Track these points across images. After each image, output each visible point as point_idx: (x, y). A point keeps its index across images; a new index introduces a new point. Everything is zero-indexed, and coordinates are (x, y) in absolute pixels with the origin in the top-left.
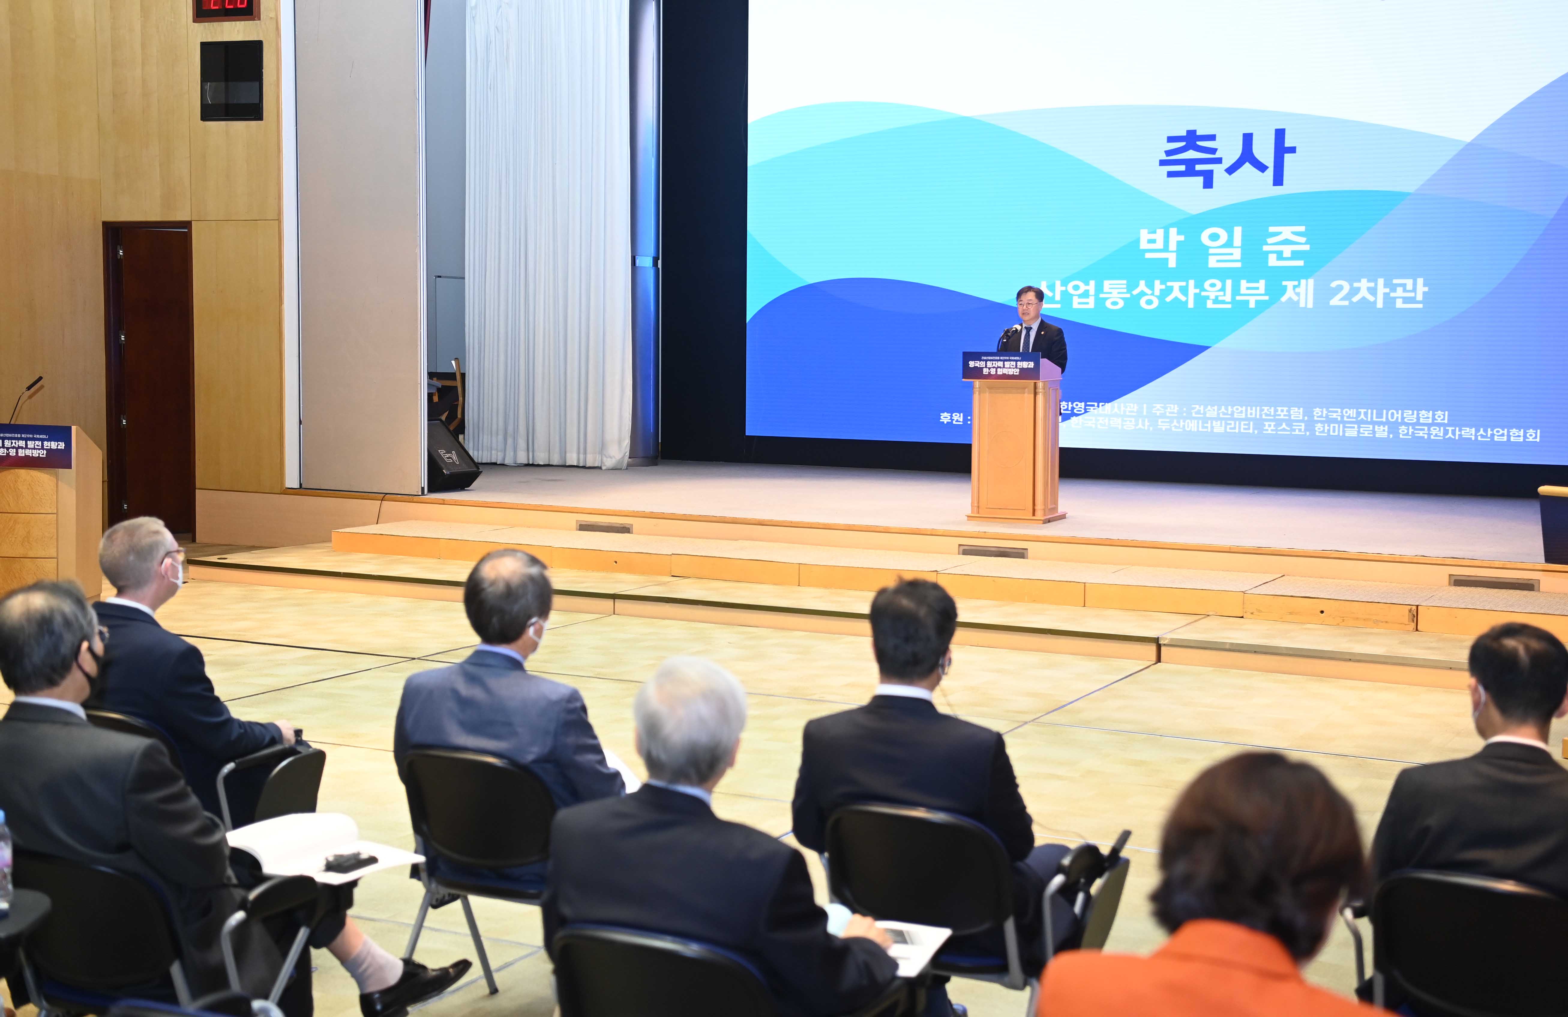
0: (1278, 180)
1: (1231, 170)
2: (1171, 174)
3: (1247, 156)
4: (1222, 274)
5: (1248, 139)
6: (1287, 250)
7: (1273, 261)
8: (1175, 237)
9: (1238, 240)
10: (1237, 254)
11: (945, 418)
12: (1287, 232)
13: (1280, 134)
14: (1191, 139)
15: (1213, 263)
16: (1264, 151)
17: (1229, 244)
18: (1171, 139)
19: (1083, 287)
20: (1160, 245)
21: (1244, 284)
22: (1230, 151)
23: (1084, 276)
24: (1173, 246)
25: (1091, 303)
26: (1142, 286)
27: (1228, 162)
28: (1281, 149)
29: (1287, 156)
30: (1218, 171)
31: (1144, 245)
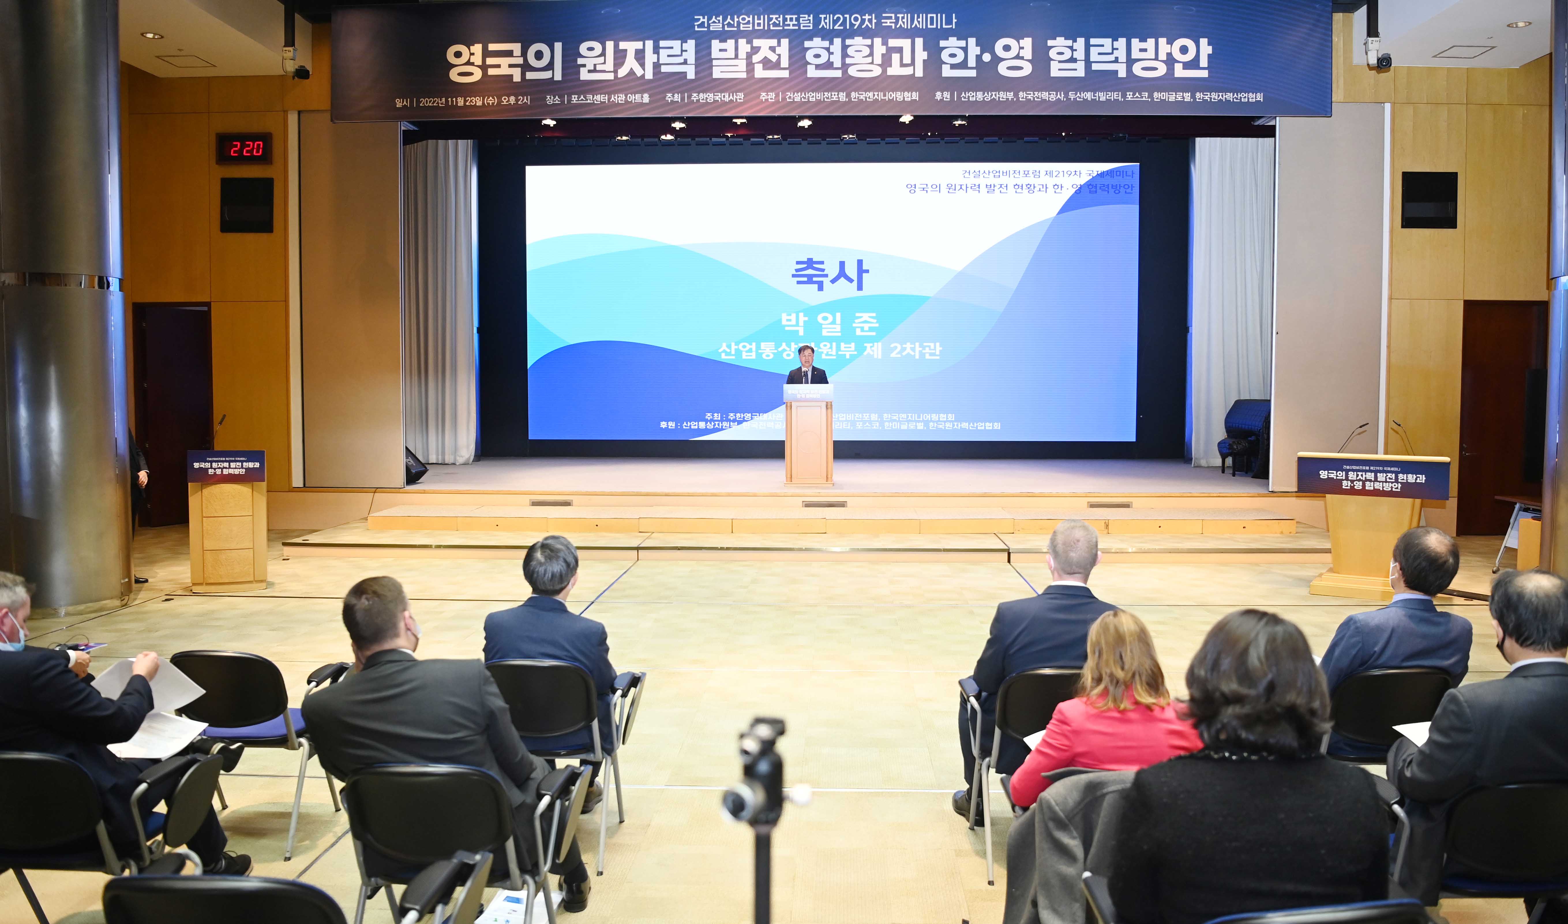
0: (860, 288)
1: (833, 281)
2: (799, 283)
3: (842, 274)
4: (830, 339)
5: (842, 264)
6: (866, 327)
7: (858, 332)
8: (802, 318)
9: (838, 321)
10: (838, 328)
11: (663, 425)
12: (866, 316)
13: (860, 262)
14: (810, 263)
15: (825, 333)
16: (851, 270)
17: (834, 322)
18: (798, 263)
19: (748, 347)
20: (794, 322)
21: (843, 345)
22: (833, 271)
23: (749, 340)
24: (801, 323)
25: (753, 356)
26: (784, 346)
27: (831, 277)
28: (861, 271)
29: (864, 275)
30: (826, 281)
31: (784, 322)
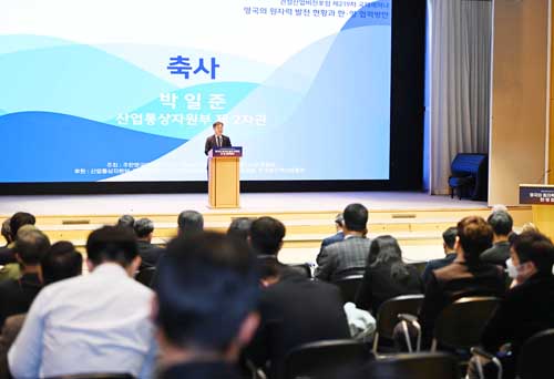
0: (213, 77)
1: (195, 72)
2: (172, 73)
3: (201, 67)
4: (194, 112)
5: (201, 61)
6: (217, 103)
7: (212, 107)
8: (174, 97)
9: (199, 99)
10: (198, 104)
11: (77, 171)
12: (217, 96)
13: (213, 60)
14: (180, 59)
15: (190, 107)
16: (208, 65)
17: (195, 101)
18: (172, 59)
19: (137, 117)
20: (168, 100)
21: (202, 116)
22: (195, 65)
23: (139, 111)
24: (174, 100)
25: (140, 123)
26: (162, 116)
27: (194, 69)
28: (214, 66)
29: (216, 69)
30: (191, 72)
31: (162, 100)
